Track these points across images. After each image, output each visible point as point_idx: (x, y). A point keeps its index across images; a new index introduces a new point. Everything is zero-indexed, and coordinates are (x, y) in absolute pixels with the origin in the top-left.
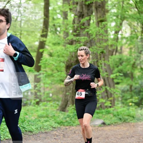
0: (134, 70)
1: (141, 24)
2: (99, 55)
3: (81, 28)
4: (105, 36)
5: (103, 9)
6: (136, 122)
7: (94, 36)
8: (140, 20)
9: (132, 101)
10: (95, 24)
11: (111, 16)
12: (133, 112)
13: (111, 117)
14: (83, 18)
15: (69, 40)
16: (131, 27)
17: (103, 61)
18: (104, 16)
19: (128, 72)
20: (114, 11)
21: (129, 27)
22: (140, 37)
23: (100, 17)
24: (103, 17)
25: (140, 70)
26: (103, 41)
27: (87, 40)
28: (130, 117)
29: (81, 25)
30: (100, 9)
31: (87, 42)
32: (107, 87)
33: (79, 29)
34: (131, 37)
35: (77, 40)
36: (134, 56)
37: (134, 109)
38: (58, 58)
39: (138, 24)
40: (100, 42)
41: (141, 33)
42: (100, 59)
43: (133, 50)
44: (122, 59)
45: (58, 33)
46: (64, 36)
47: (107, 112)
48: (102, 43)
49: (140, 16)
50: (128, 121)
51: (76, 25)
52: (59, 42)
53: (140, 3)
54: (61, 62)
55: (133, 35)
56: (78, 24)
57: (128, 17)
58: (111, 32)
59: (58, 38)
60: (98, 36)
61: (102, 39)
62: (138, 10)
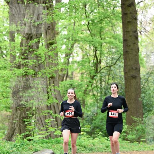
0: (86, 97)
1: (93, 47)
2: (48, 80)
3: (29, 51)
4: (55, 60)
5: (53, 31)
6: (88, 152)
7: (43, 60)
8: (92, 43)
9: (84, 130)
10: (44, 47)
11: (62, 39)
12: (84, 141)
13: (61, 147)
14: (31, 40)
15: (17, 64)
16: (83, 51)
17: (53, 87)
18: (54, 38)
19: (80, 99)
20: (65, 33)
21: (80, 50)
22: (92, 61)
23: (50, 39)
24: (53, 40)
25: (92, 97)
26: (53, 65)
27: (36, 64)
28: (81, 147)
29: (30, 48)
30: (50, 31)
31: (36, 66)
32: (56, 115)
33: (27, 52)
34: (82, 61)
35: (25, 64)
36: (85, 81)
37: (85, 138)
38: (4, 83)
39: (90, 47)
40: (49, 66)
41: (93, 57)
42: (50, 85)
43: (85, 76)
44: (73, 85)
45: (4, 56)
46: (11, 59)
47: (56, 141)
48: (52, 67)
49: (93, 39)
50: (80, 151)
51: (23, 48)
52: (6, 65)
53: (93, 25)
54: (8, 87)
55: (84, 59)
56: (26, 46)
57: (80, 39)
58: (62, 54)
59: (4, 62)
60: (47, 59)
61: (52, 63)
62: (90, 32)
